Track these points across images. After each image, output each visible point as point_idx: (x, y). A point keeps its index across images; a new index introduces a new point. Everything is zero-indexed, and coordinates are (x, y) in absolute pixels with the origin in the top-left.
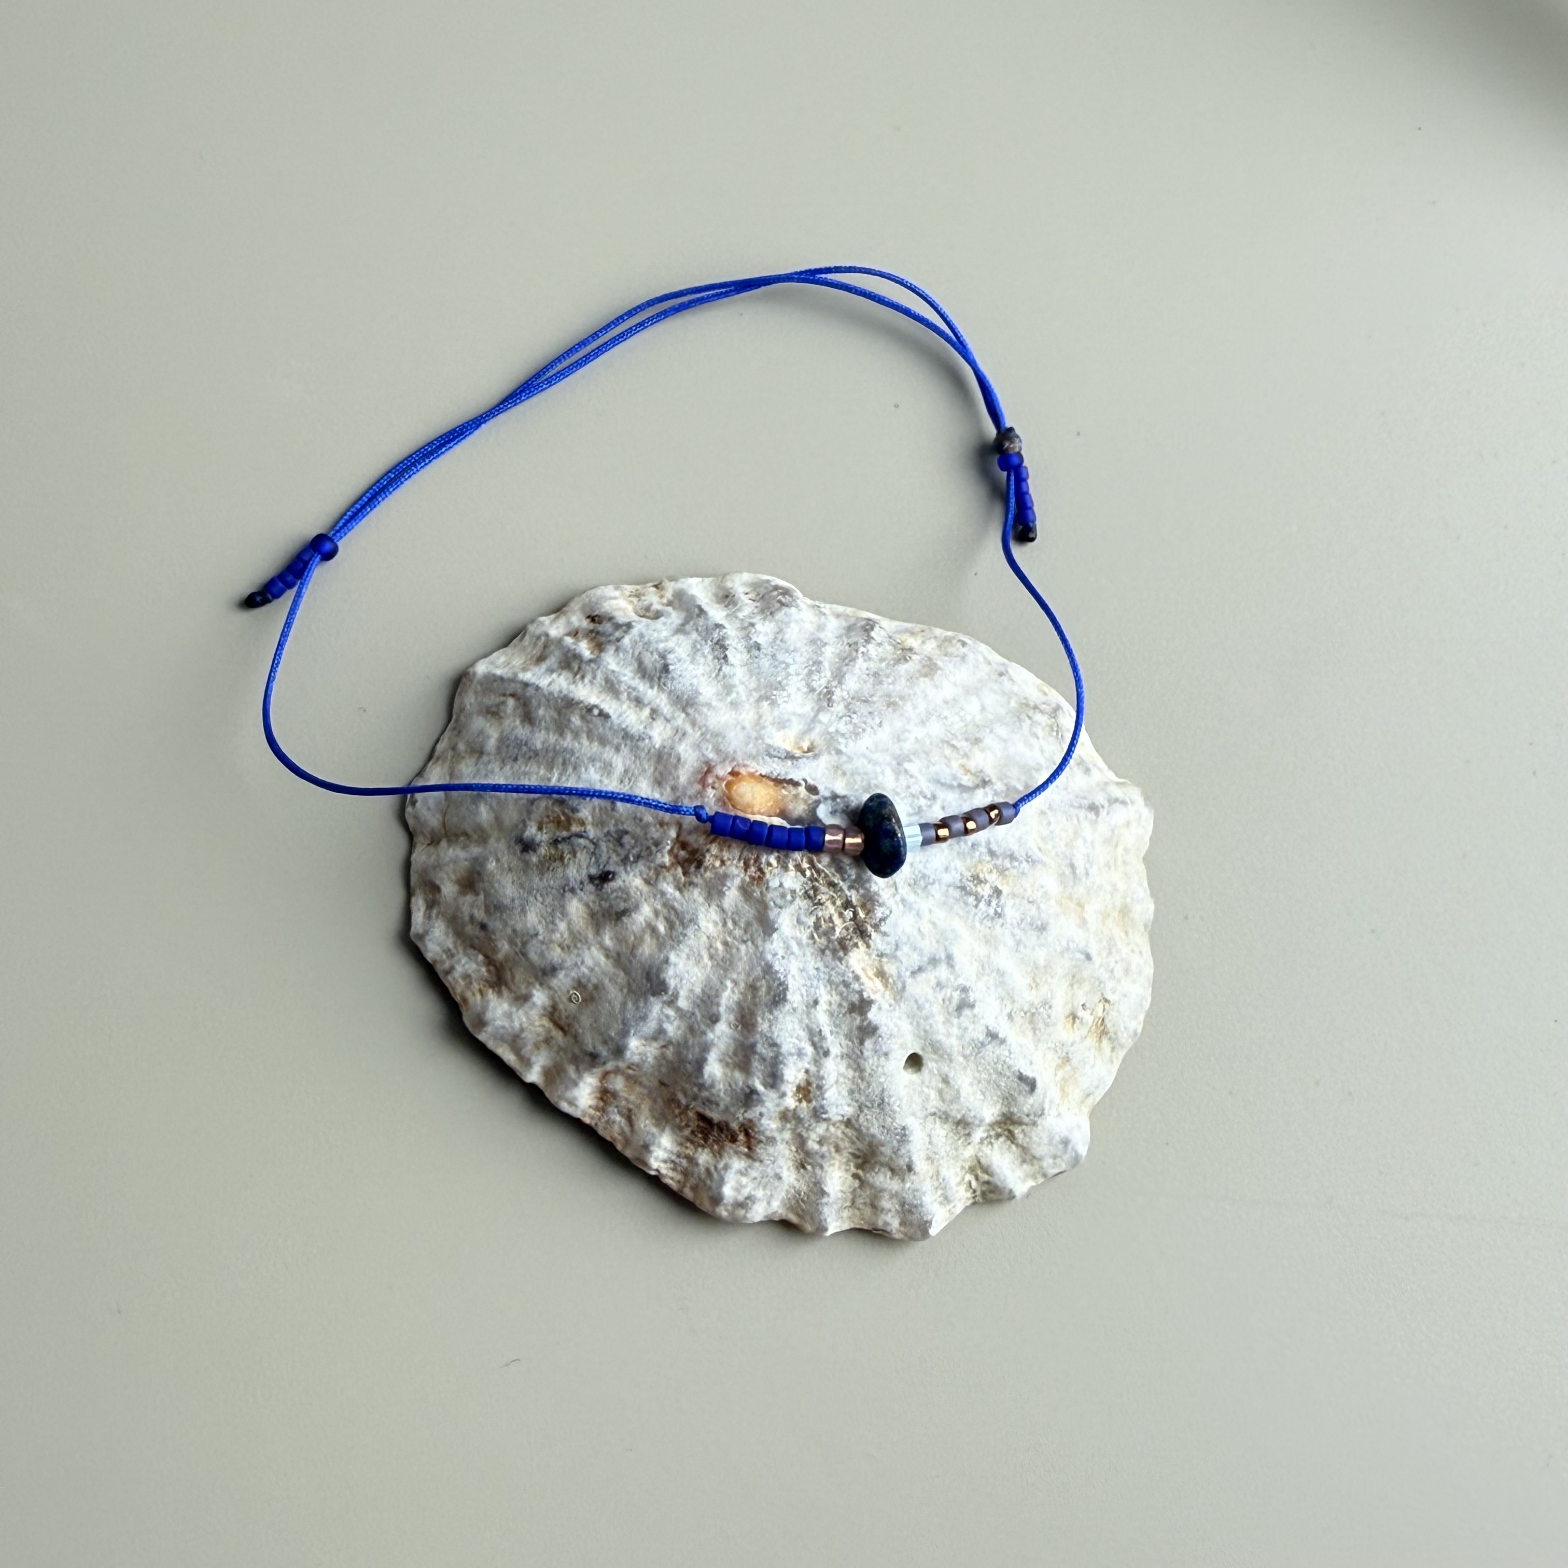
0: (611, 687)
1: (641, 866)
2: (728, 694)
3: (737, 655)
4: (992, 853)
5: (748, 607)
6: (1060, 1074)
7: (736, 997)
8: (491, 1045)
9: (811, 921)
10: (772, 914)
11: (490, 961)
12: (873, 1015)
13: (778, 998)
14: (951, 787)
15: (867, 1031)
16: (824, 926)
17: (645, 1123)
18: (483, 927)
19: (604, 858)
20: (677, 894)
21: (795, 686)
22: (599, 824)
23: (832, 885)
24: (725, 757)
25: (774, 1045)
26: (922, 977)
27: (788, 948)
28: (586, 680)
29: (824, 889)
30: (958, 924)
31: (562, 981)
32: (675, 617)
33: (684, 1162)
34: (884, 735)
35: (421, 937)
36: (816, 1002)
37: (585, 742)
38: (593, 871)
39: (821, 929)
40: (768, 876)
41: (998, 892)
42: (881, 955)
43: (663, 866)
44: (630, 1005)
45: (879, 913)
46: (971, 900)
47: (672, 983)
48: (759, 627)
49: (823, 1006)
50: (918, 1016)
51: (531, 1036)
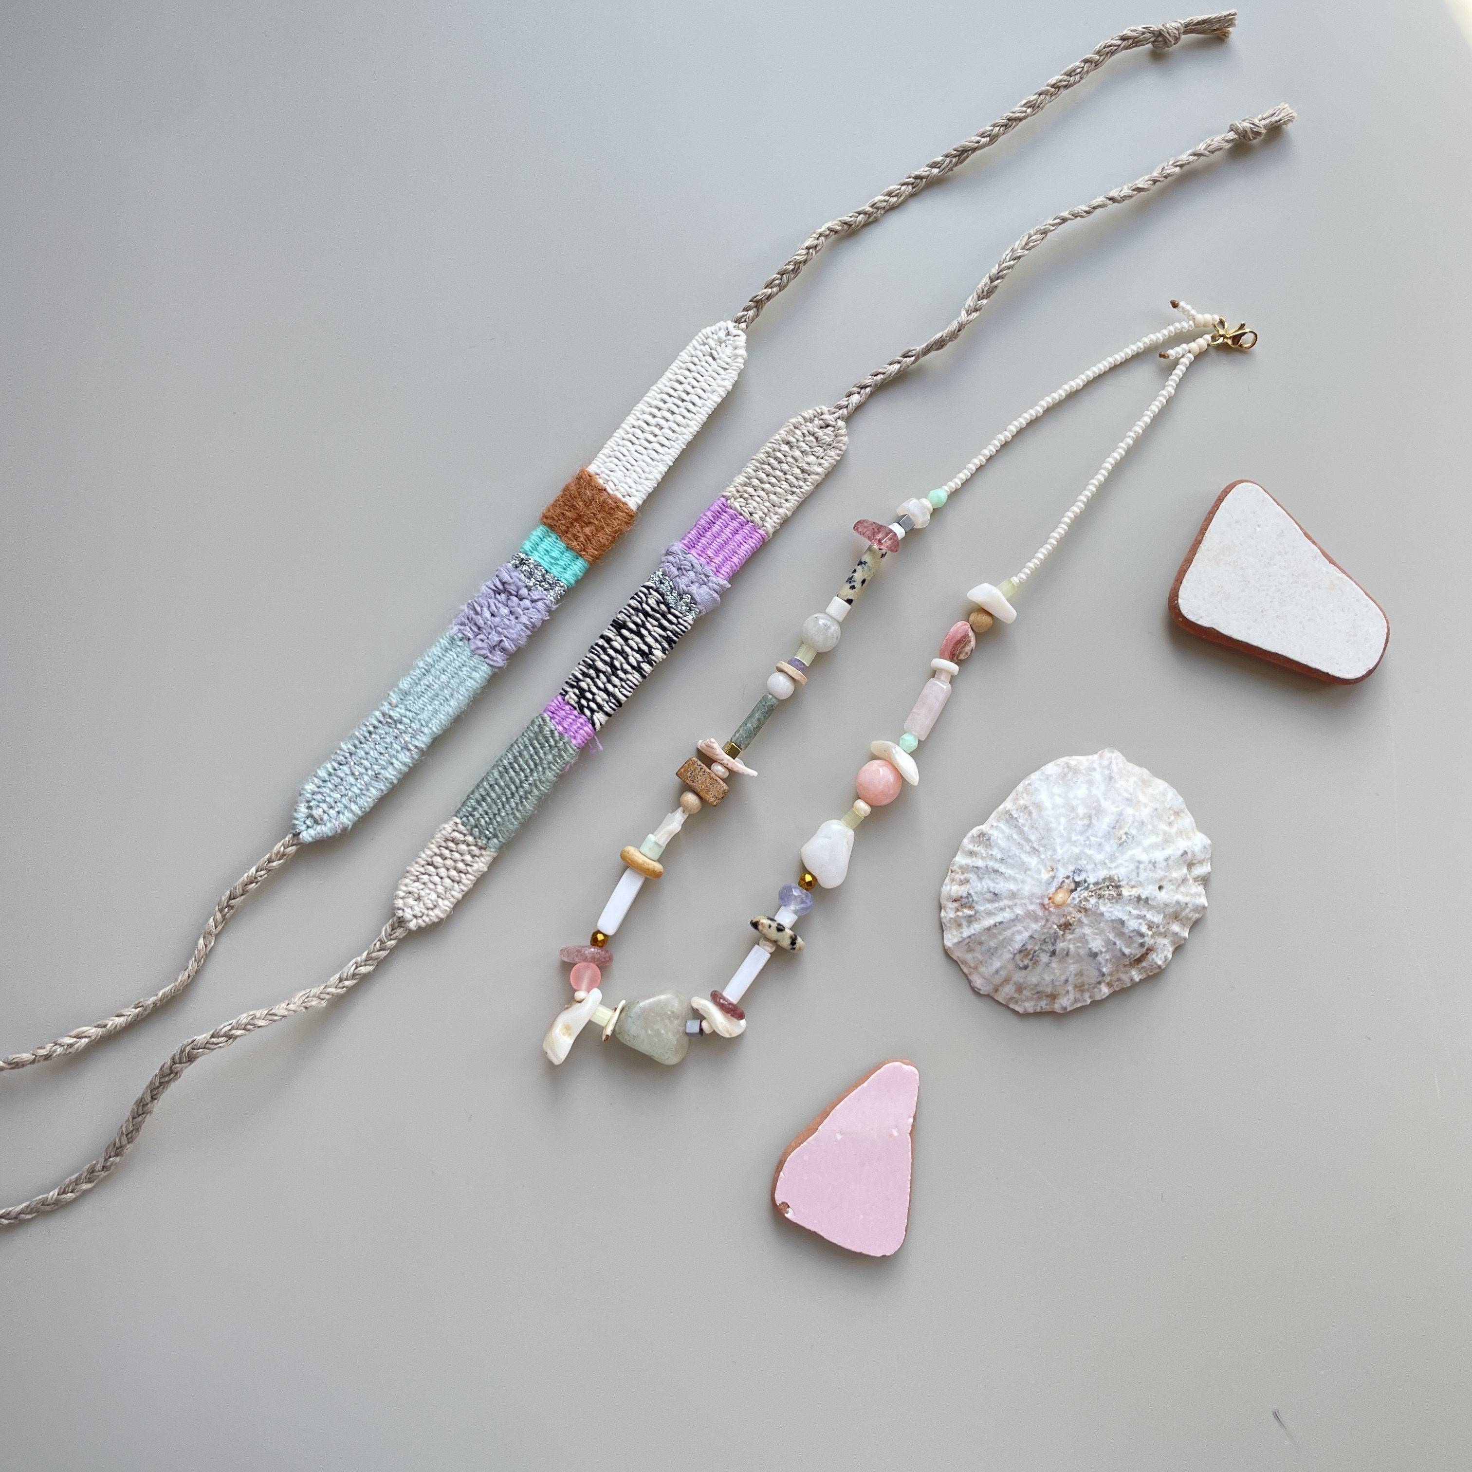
0: (990, 914)
1: (1058, 941)
2: (1017, 881)
3: (1002, 869)
4: (1114, 828)
5: (983, 851)
6: (1184, 837)
7: (1113, 934)
8: (1072, 1008)
9: (1107, 900)
10: (1099, 912)
11: (1047, 996)
12: (1143, 897)
13: (1122, 923)
14: (1087, 830)
15: (1145, 899)
16: (1110, 897)
17: (1124, 977)
18: (1037, 992)
19: (1047, 949)
20: (1074, 935)
21: (1026, 859)
22: (1036, 945)
23: (1100, 889)
24: (1042, 897)
25: (1133, 931)
26: (1140, 875)
27: (1109, 912)
28: (981, 918)
29: (1100, 892)
30: (1130, 853)
31: (1071, 980)
32: (972, 876)
33: (1143, 970)
34: (1058, 840)
35: (1022, 1010)
36: (1130, 912)
37: (1005, 933)
38: (1049, 954)
40: (1087, 907)
41: (1126, 833)
42: (1127, 884)
43: (1063, 935)
44: (1093, 965)
45: (1116, 878)
46: (1125, 844)
47: (1097, 950)
48: (994, 853)
49: (1132, 910)
50: (1150, 881)
51: (1078, 996)
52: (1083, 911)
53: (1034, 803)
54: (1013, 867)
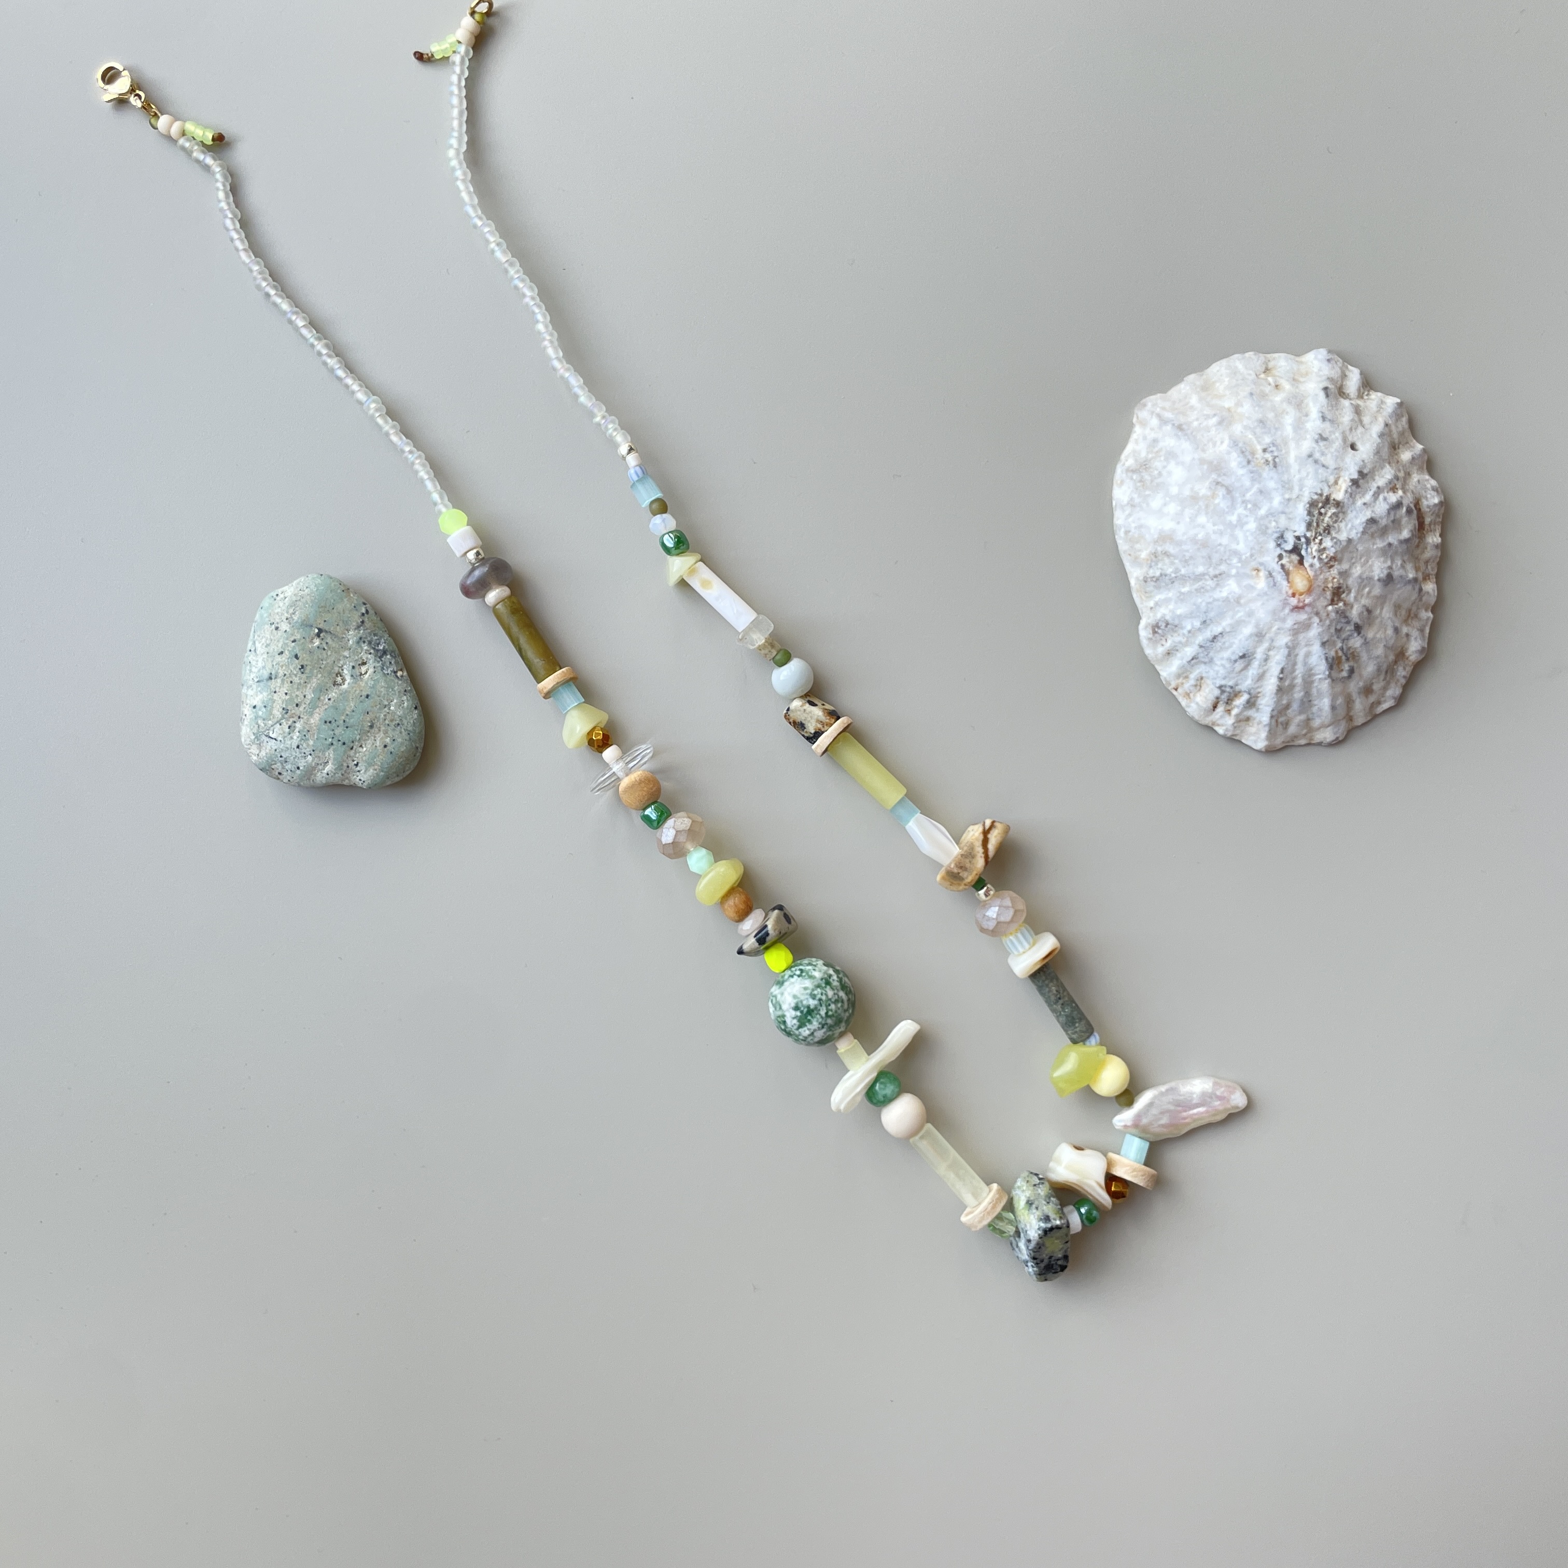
52: (1332, 563)
53: (1156, 542)
54: (1221, 615)
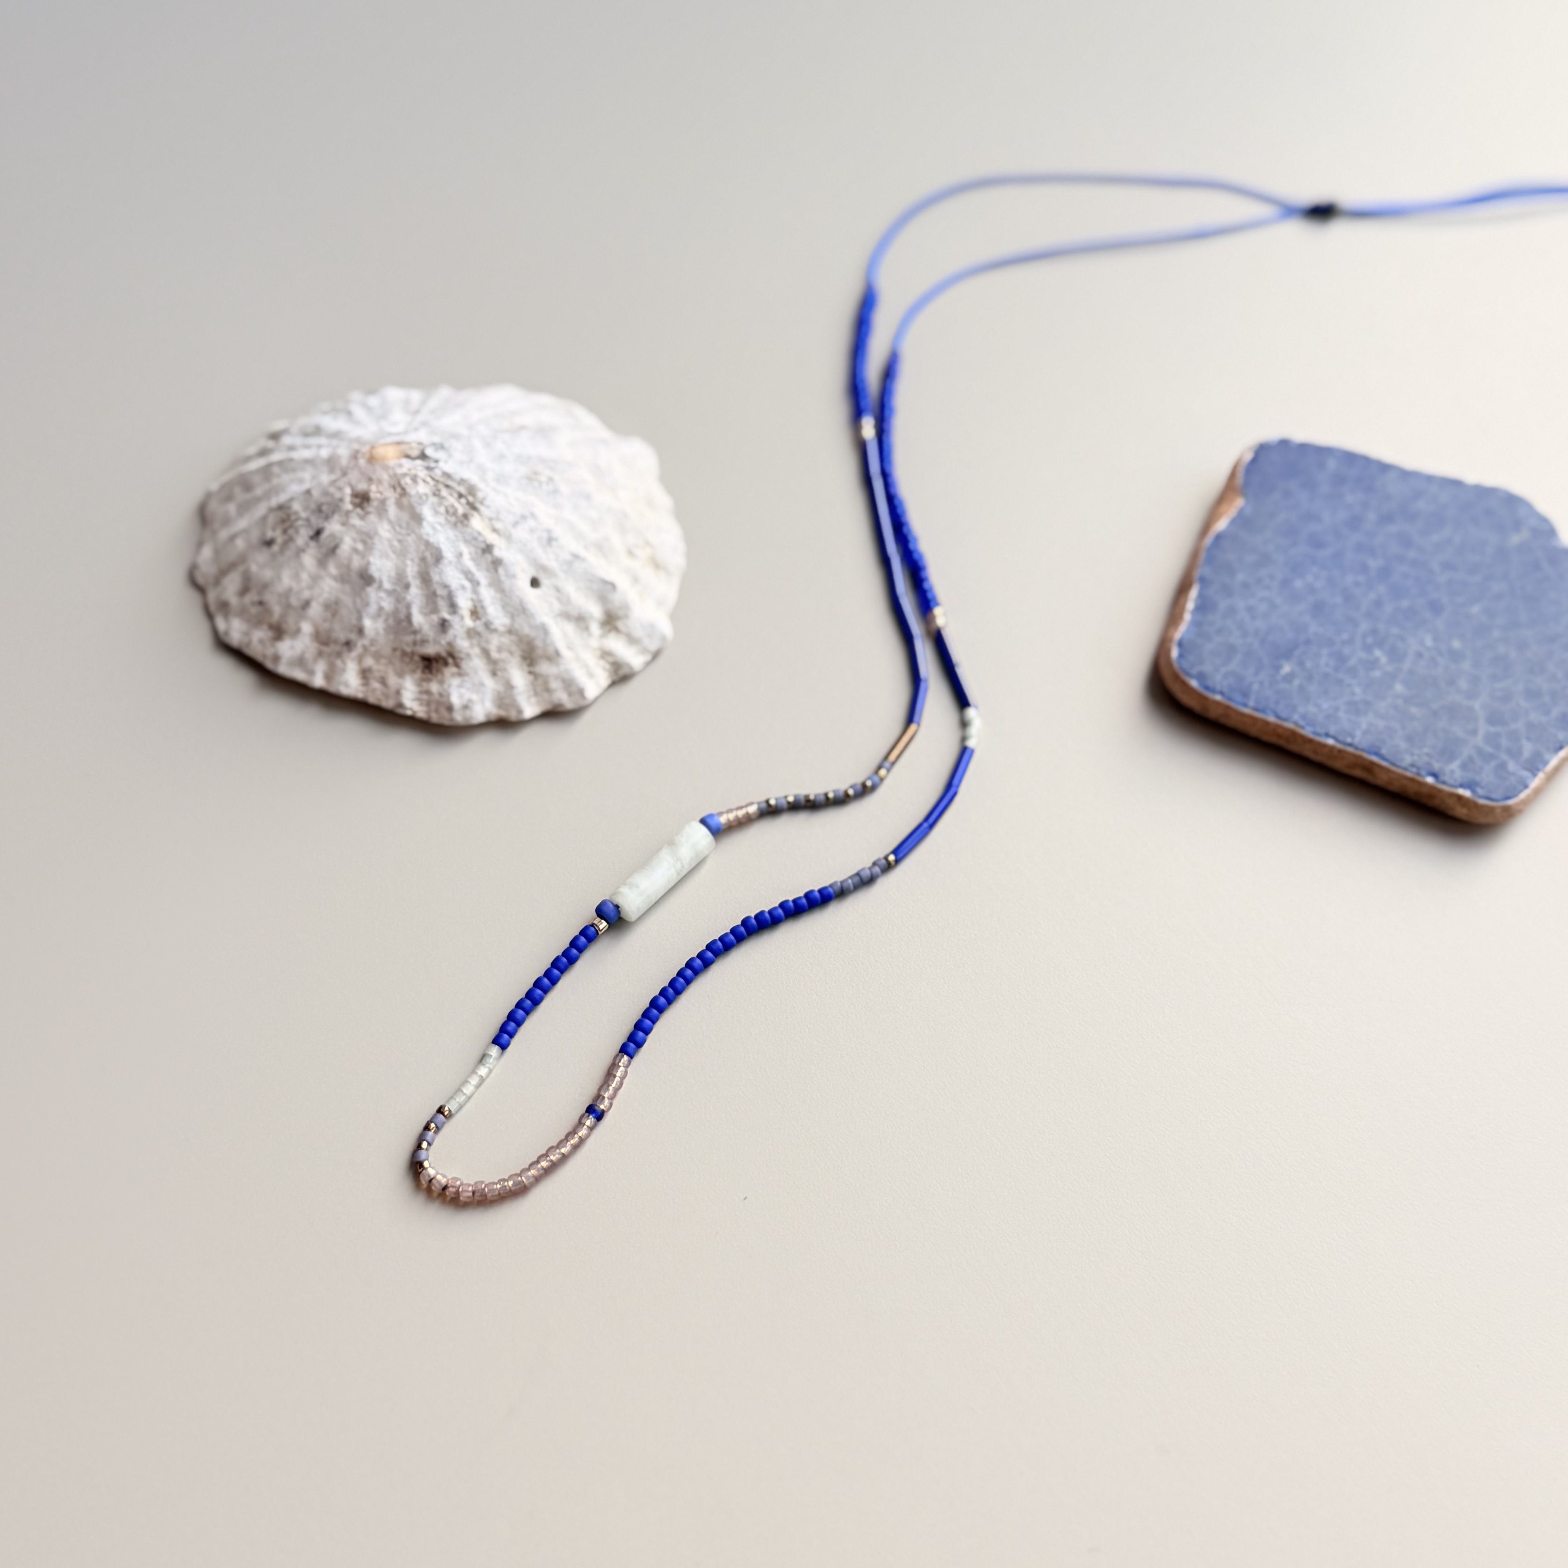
0: (290, 449)
1: (336, 517)
3: (359, 414)
7: (416, 569)
8: (285, 673)
9: (442, 510)
12: (497, 552)
13: (438, 558)
15: (497, 563)
17: (393, 680)
18: (261, 603)
21: (397, 412)
22: (306, 508)
23: (447, 486)
24: (365, 445)
25: (446, 586)
26: (519, 527)
27: (434, 529)
28: (276, 453)
29: (443, 490)
30: (532, 498)
31: (316, 610)
34: (457, 417)
35: (227, 633)
36: (461, 554)
37: (285, 477)
39: (450, 512)
40: (408, 489)
41: (551, 480)
42: (491, 519)
44: (358, 601)
45: (480, 495)
46: (536, 485)
47: (376, 575)
48: (369, 401)
49: (466, 556)
50: (526, 551)
51: (309, 656)
52: (399, 490)
54: (373, 415)
